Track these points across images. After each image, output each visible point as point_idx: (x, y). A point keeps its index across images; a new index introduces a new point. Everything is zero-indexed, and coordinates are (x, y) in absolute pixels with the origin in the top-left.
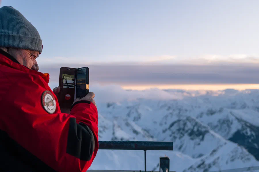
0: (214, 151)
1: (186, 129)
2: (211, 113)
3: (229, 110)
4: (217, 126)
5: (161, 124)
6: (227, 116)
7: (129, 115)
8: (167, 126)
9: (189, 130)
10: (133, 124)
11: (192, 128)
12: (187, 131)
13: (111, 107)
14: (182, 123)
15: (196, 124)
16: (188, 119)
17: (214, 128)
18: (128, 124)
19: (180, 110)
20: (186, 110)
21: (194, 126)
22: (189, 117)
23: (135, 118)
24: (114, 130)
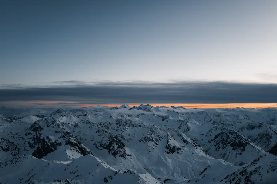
0: (255, 161)
1: (229, 140)
2: (251, 127)
3: (268, 126)
4: (257, 139)
5: (207, 136)
6: (267, 131)
7: (179, 128)
8: (212, 138)
9: (231, 141)
10: (183, 134)
11: (234, 140)
12: (229, 143)
13: (165, 120)
14: (225, 135)
15: (238, 136)
16: (231, 132)
17: (254, 141)
18: (179, 135)
19: (223, 125)
20: (229, 125)
21: (236, 139)
22: (231, 130)
23: (185, 130)
24: (167, 139)
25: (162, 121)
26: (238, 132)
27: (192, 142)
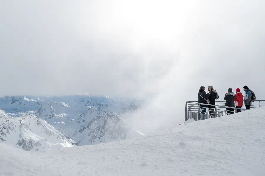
5: (78, 122)
8: (86, 124)
9: (110, 127)
12: (107, 129)
14: (102, 119)
15: (118, 120)
21: (116, 123)
22: (110, 113)
23: (47, 116)
24: (20, 130)
25: (12, 103)
26: (118, 114)
27: (57, 133)
